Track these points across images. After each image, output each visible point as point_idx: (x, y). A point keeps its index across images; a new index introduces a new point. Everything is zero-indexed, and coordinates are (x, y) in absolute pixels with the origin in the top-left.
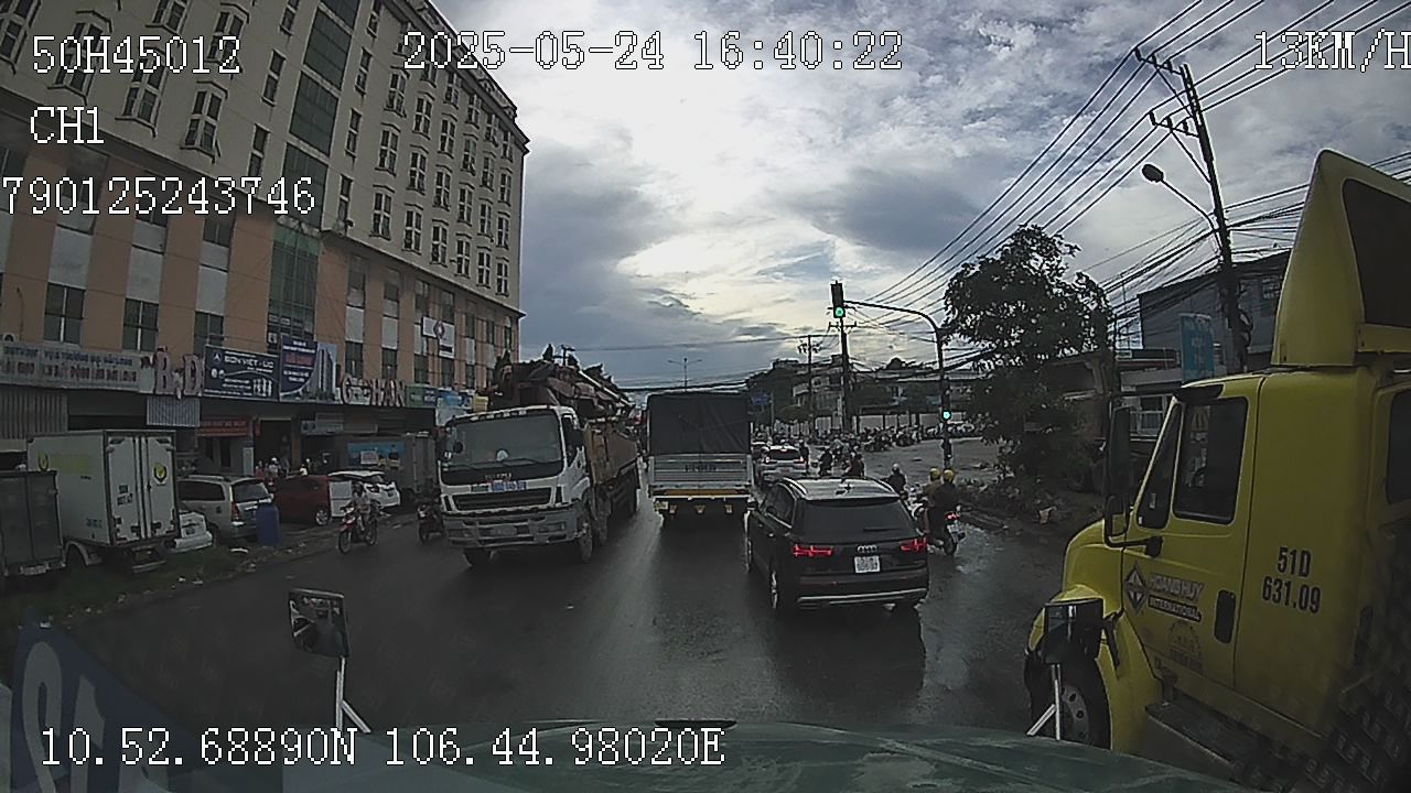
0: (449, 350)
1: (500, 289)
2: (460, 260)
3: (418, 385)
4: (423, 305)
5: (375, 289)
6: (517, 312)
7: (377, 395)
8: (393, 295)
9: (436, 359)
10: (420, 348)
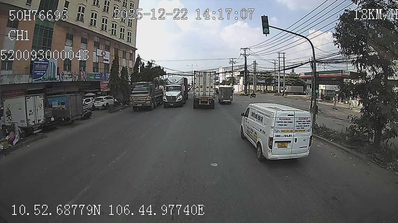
0: (108, 60)
1: (128, 40)
2: (113, 30)
3: (93, 73)
4: (97, 45)
5: (77, 40)
6: (135, 48)
7: (75, 77)
8: (84, 41)
9: (102, 63)
10: (95, 60)
